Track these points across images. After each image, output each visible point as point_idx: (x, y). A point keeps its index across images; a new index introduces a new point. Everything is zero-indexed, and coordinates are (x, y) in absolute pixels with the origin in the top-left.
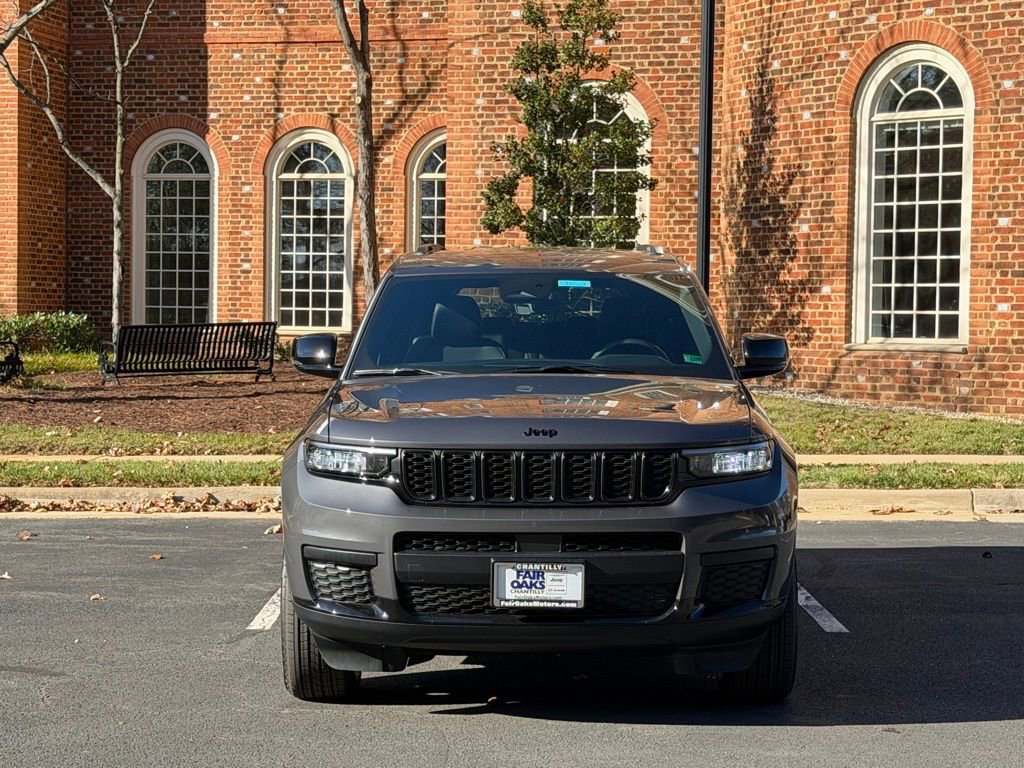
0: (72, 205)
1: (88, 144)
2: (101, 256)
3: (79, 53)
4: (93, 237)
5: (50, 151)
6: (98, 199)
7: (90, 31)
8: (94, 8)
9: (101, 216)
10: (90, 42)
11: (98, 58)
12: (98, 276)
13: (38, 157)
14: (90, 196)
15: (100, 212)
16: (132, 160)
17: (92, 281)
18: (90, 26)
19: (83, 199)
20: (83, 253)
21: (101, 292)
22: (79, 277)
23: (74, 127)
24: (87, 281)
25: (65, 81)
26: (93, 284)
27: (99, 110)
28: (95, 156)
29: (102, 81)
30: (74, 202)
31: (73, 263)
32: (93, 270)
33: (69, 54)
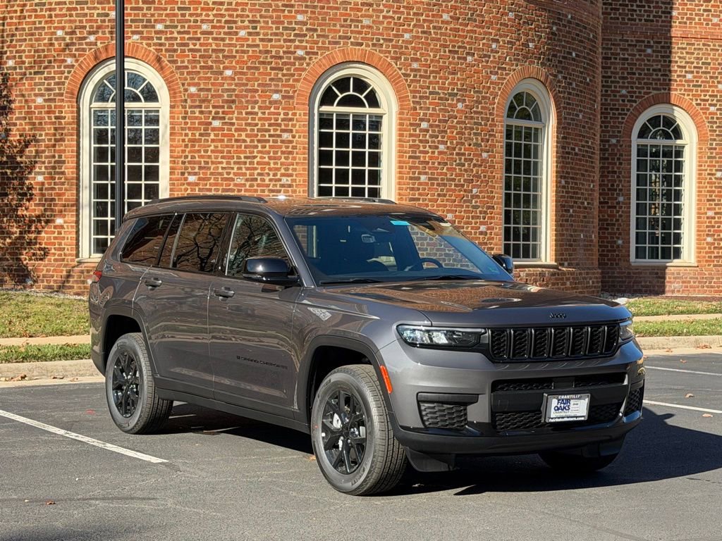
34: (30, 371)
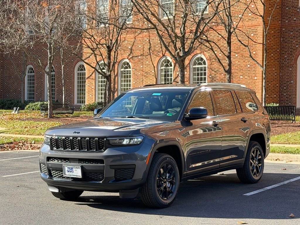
0: (281, 73)
1: (285, 55)
2: (289, 87)
3: (284, 29)
4: (287, 82)
5: (274, 58)
6: (288, 71)
7: (287, 23)
8: (288, 16)
9: (289, 76)
10: (287, 26)
11: (289, 30)
12: (288, 93)
13: (270, 60)
14: (286, 70)
15: (289, 74)
16: (297, 59)
17: (286, 94)
18: (287, 21)
19: (284, 71)
20: (284, 86)
21: (288, 97)
22: (283, 93)
23: (282, 50)
24: (285, 94)
25: (280, 38)
26: (286, 95)
27: (289, 45)
28: (287, 59)
29: (290, 37)
30: (282, 72)
31: (281, 89)
32: (287, 91)
33: (281, 30)
34: (283, 157)
